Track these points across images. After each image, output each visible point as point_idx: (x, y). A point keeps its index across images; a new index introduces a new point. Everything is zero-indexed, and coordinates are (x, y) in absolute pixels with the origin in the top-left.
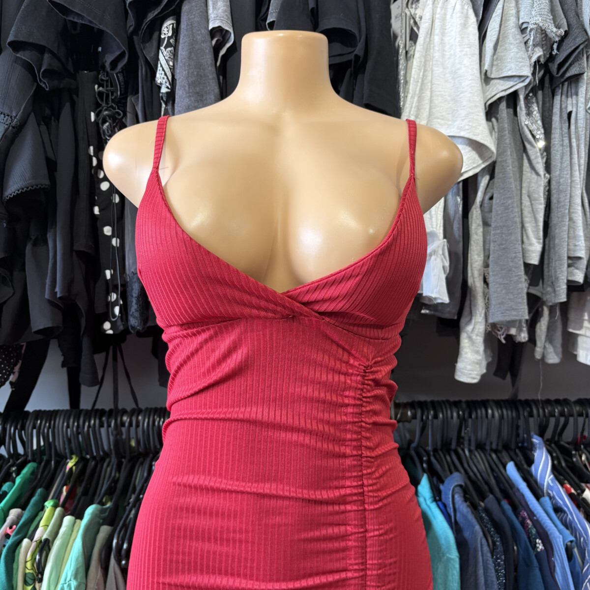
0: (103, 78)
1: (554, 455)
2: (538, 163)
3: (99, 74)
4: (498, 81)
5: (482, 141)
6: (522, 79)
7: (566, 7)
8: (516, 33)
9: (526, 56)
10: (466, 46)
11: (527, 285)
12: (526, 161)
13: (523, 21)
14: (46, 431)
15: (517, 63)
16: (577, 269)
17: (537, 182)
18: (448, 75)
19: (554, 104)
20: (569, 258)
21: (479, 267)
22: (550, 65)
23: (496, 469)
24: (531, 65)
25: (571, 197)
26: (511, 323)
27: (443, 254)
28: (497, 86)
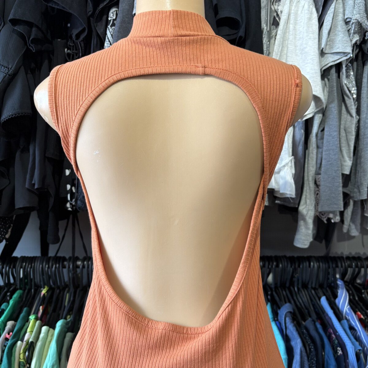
0: (71, 44)
1: (351, 292)
2: (352, 109)
3: (68, 41)
4: (330, 55)
5: (319, 96)
6: (346, 55)
8: (343, 24)
9: (348, 39)
10: (310, 33)
12: (344, 107)
13: (347, 17)
14: (29, 270)
15: (343, 44)
17: (351, 121)
18: (298, 51)
19: (364, 71)
21: (312, 175)
22: (363, 45)
23: (314, 300)
24: (351, 46)
27: (291, 166)
28: (330, 58)
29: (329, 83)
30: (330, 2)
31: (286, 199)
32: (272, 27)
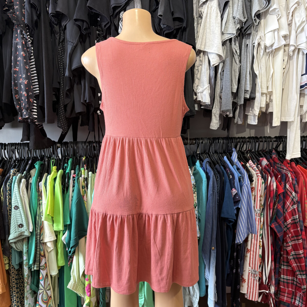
0: (100, 29)
2: (237, 60)
3: (98, 28)
4: (226, 34)
5: (221, 55)
6: (234, 34)
7: (247, 11)
8: (232, 19)
9: (235, 27)
10: (217, 23)
11: (233, 99)
12: (234, 59)
13: (234, 16)
15: (232, 29)
16: (247, 94)
17: (236, 66)
18: (211, 32)
19: (243, 41)
20: (245, 90)
21: (219, 93)
22: (242, 29)
23: (221, 158)
24: (236, 30)
25: (246, 71)
26: (228, 111)
27: (209, 89)
28: (226, 36)
29: (226, 48)
30: (226, 8)
31: (206, 106)
32: (199, 18)
